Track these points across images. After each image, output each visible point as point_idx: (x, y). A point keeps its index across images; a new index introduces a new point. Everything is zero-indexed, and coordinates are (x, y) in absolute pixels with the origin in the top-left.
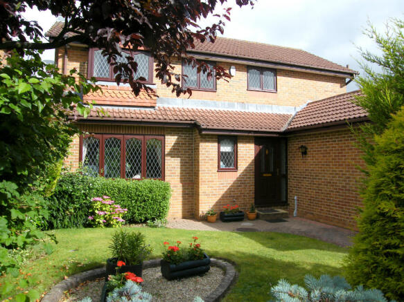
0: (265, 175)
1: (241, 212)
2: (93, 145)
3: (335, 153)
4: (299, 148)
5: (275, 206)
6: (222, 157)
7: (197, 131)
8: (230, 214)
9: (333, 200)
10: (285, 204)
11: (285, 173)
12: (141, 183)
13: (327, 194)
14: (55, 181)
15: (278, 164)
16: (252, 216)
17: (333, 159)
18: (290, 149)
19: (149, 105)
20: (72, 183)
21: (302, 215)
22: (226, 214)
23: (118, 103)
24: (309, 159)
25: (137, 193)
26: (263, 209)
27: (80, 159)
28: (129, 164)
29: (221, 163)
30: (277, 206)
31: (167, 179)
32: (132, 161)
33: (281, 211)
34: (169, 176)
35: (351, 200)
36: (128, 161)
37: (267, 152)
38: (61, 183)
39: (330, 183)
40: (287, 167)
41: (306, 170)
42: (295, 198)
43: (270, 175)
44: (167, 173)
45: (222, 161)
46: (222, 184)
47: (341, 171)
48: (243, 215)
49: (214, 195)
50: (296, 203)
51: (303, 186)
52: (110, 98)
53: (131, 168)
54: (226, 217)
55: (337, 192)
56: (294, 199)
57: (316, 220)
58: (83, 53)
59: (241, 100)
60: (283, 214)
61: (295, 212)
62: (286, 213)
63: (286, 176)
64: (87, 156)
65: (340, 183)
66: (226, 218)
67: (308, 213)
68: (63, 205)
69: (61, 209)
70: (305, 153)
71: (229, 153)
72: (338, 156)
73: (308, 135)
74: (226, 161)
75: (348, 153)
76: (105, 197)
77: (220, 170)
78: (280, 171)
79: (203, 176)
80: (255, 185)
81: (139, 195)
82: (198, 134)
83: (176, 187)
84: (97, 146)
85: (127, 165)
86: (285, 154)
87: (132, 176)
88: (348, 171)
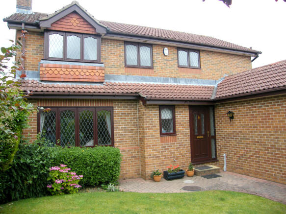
0: (198, 137)
1: (181, 170)
2: (50, 118)
3: (261, 117)
4: (227, 113)
5: (207, 163)
6: (163, 123)
7: (141, 102)
8: (173, 173)
9: (262, 157)
10: (215, 160)
11: (213, 135)
12: (94, 150)
13: (257, 152)
14: (13, 155)
15: (208, 127)
16: (191, 173)
17: (259, 122)
18: (217, 115)
19: (99, 81)
20: (31, 155)
21: (232, 169)
22: (169, 173)
23: (71, 80)
24: (236, 122)
25: (92, 160)
26: (198, 166)
27: (38, 131)
28: (83, 133)
29: (163, 130)
30: (209, 162)
31: (116, 144)
32: (85, 130)
33: (214, 167)
34: (118, 142)
35: (281, 157)
36: (81, 130)
37: (199, 118)
38: (20, 155)
39: (258, 142)
40: (215, 130)
41: (234, 132)
42: (224, 155)
43: (202, 137)
44: (116, 140)
45: (163, 127)
46: (164, 147)
47: (269, 132)
48: (183, 173)
49: (158, 157)
50: (225, 160)
51: (231, 145)
52: (64, 76)
53: (85, 137)
54: (170, 175)
55: (266, 150)
56: (223, 157)
57: (245, 174)
58: (39, 37)
59: (173, 76)
60: (215, 170)
61: (225, 167)
62: (218, 169)
63: (214, 137)
64: (44, 128)
65: (268, 143)
66: (169, 177)
67: (237, 168)
68: (21, 177)
69: (19, 181)
70: (232, 118)
71: (169, 120)
72: (266, 119)
73: (235, 102)
74: (166, 127)
75: (275, 116)
76: (62, 166)
77: (161, 134)
78: (210, 133)
79: (148, 141)
80: (191, 147)
81: (93, 162)
82: (142, 105)
83: (124, 151)
84: (54, 118)
85: (82, 135)
86: (213, 118)
87: (85, 143)
88: (276, 132)
